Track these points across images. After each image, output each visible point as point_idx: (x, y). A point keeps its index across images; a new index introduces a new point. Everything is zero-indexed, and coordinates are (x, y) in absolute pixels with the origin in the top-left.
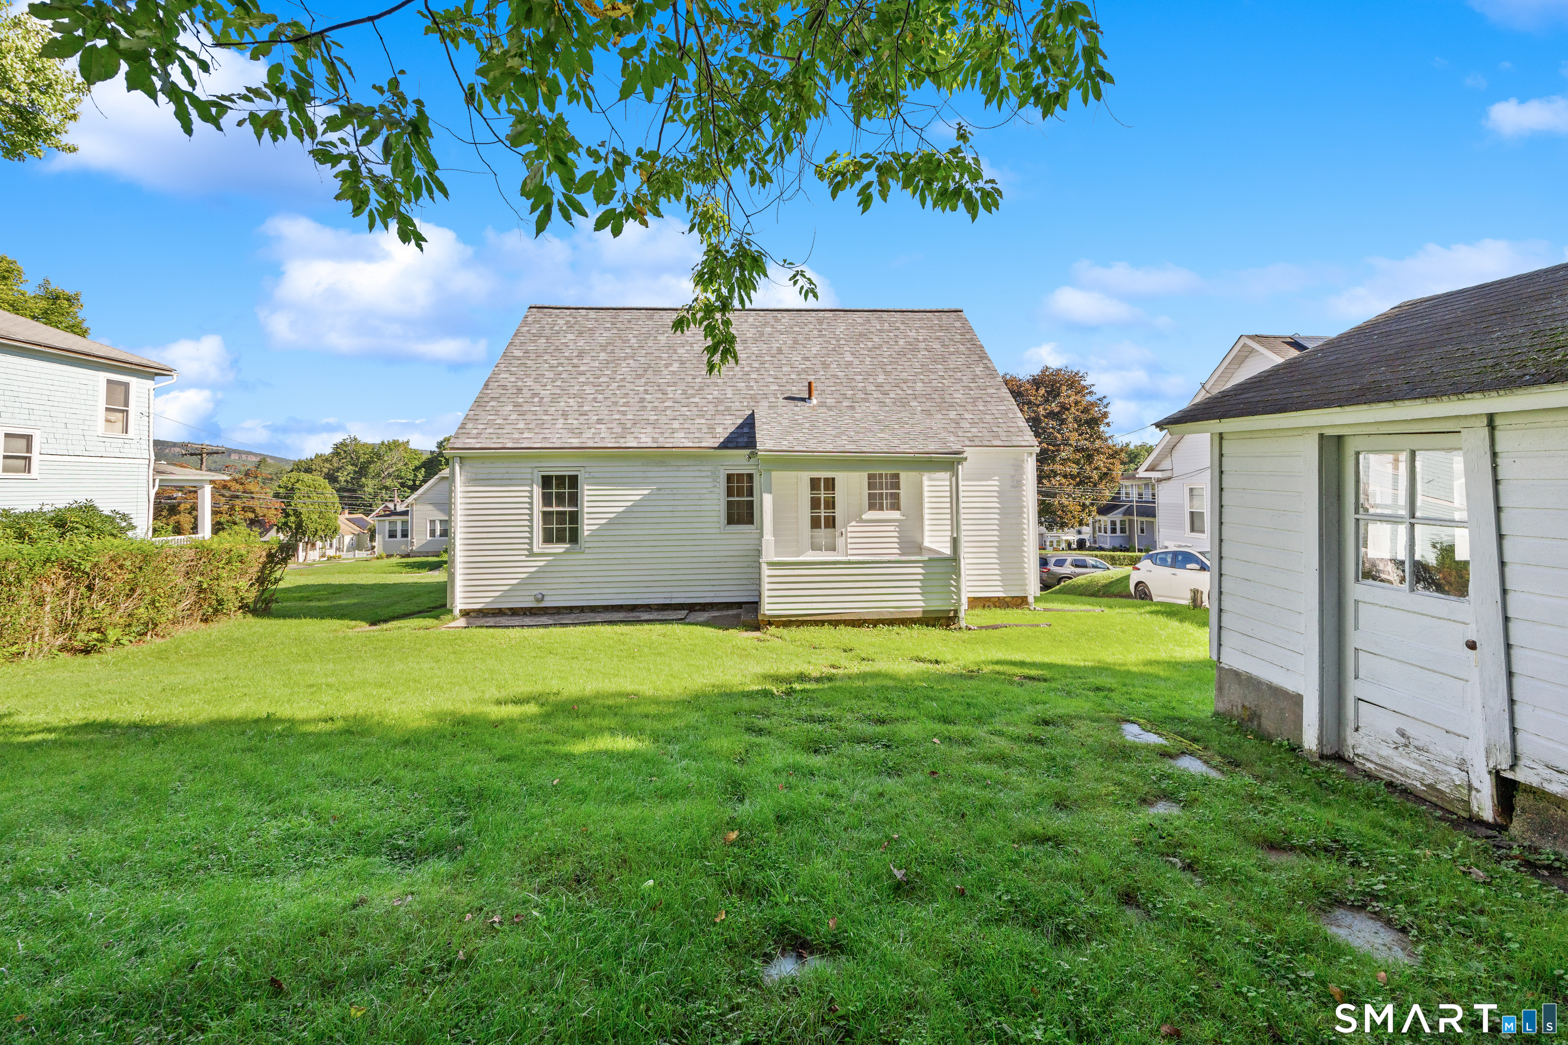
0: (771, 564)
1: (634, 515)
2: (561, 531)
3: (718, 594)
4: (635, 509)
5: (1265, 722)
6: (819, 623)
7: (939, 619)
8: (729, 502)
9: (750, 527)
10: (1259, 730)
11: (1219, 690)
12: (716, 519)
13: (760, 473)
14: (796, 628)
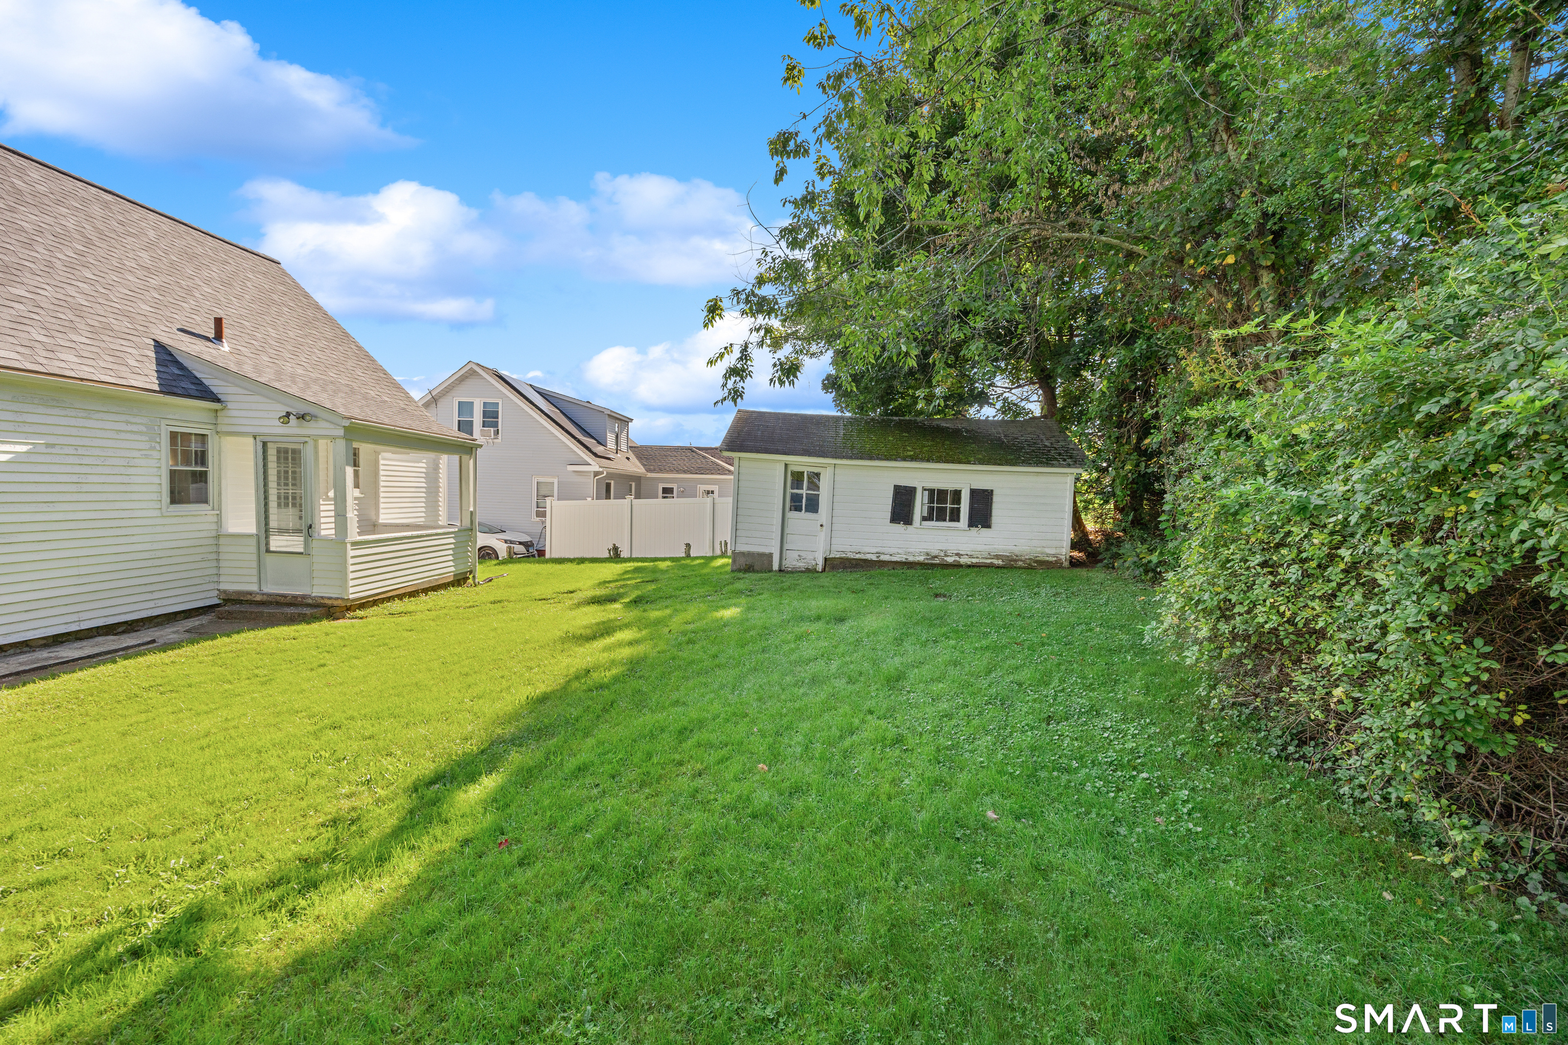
0: (354, 544)
3: (160, 603)
5: (756, 568)
6: (389, 599)
7: (460, 580)
8: (173, 473)
9: (203, 506)
10: (754, 571)
11: (734, 561)
12: (155, 496)
13: (217, 432)
14: (375, 608)
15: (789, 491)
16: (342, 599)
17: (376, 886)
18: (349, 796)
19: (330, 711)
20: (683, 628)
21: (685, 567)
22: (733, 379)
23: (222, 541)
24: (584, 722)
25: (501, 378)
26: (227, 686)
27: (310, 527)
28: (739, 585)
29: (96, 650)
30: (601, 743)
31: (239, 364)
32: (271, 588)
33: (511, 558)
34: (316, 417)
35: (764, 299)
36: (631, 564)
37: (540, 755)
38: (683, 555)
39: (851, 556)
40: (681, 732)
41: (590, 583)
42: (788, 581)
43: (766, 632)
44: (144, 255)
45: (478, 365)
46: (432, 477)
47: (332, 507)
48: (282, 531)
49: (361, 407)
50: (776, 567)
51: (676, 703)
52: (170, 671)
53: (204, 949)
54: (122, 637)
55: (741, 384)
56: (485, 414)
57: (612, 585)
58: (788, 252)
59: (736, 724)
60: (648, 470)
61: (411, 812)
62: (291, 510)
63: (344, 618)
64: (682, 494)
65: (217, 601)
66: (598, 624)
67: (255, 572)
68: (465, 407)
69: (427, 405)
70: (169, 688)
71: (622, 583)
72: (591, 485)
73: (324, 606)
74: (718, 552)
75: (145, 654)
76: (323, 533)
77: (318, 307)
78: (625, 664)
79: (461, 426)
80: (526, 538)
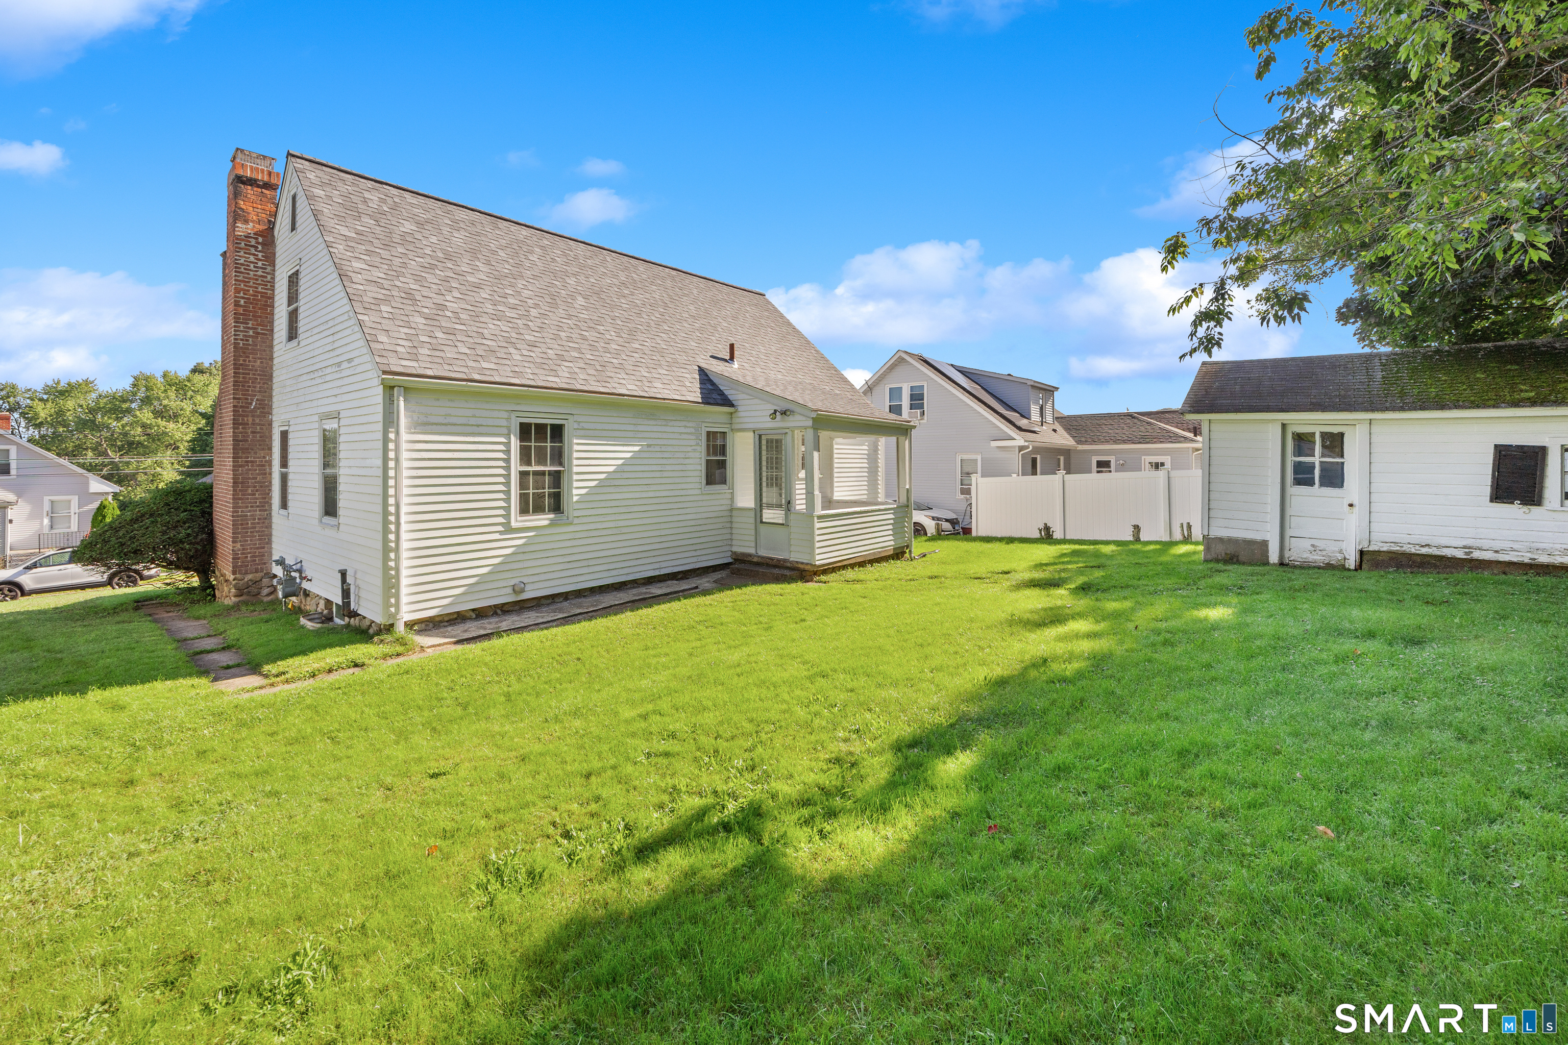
0: (819, 517)
1: (626, 475)
2: (539, 497)
3: (700, 559)
4: (627, 468)
5: (1242, 558)
6: (844, 567)
7: (898, 554)
8: (707, 461)
9: (723, 486)
10: (1238, 562)
11: (1208, 549)
12: (698, 480)
13: (732, 430)
14: (834, 574)
15: (1291, 459)
16: (811, 565)
17: (883, 833)
18: (846, 740)
19: (817, 660)
20: (1153, 625)
21: (1135, 553)
22: (1205, 325)
23: (734, 513)
24: (1052, 716)
25: (926, 362)
26: (744, 628)
27: (789, 502)
28: (1219, 579)
29: (668, 590)
30: (1078, 744)
31: (744, 376)
32: (763, 553)
33: (939, 535)
34: (793, 412)
35: (1248, 221)
36: (1067, 546)
37: (1012, 742)
38: (1131, 538)
39: (1408, 549)
40: (1182, 753)
41: (1024, 565)
42: (1299, 579)
43: (1280, 644)
44: (692, 307)
45: (906, 352)
46: (872, 458)
47: (804, 486)
48: (770, 506)
49: (822, 400)
50: (1274, 558)
51: (1166, 716)
52: (710, 611)
53: (766, 841)
54: (681, 582)
55: (1218, 329)
56: (913, 397)
57: (1051, 568)
58: (1280, 155)
59: (1265, 761)
60: (1079, 442)
61: (899, 769)
62: (775, 489)
63: (812, 581)
64: (1122, 468)
65: (730, 560)
66: (1045, 610)
67: (753, 538)
68: (895, 393)
69: (865, 393)
70: (710, 624)
71: (1062, 567)
72: (1016, 461)
73: (797, 569)
74: (1178, 536)
75: (694, 597)
76: (798, 507)
77: (789, 324)
78: (1089, 658)
79: (892, 409)
80: (951, 516)
